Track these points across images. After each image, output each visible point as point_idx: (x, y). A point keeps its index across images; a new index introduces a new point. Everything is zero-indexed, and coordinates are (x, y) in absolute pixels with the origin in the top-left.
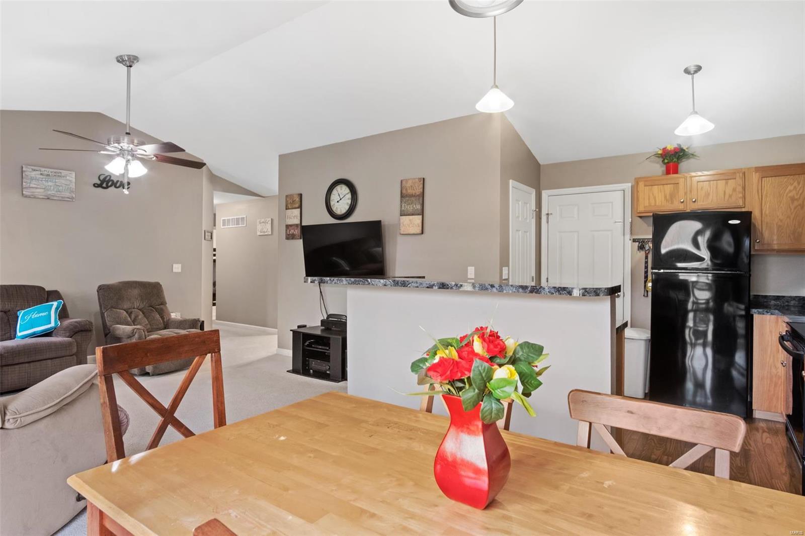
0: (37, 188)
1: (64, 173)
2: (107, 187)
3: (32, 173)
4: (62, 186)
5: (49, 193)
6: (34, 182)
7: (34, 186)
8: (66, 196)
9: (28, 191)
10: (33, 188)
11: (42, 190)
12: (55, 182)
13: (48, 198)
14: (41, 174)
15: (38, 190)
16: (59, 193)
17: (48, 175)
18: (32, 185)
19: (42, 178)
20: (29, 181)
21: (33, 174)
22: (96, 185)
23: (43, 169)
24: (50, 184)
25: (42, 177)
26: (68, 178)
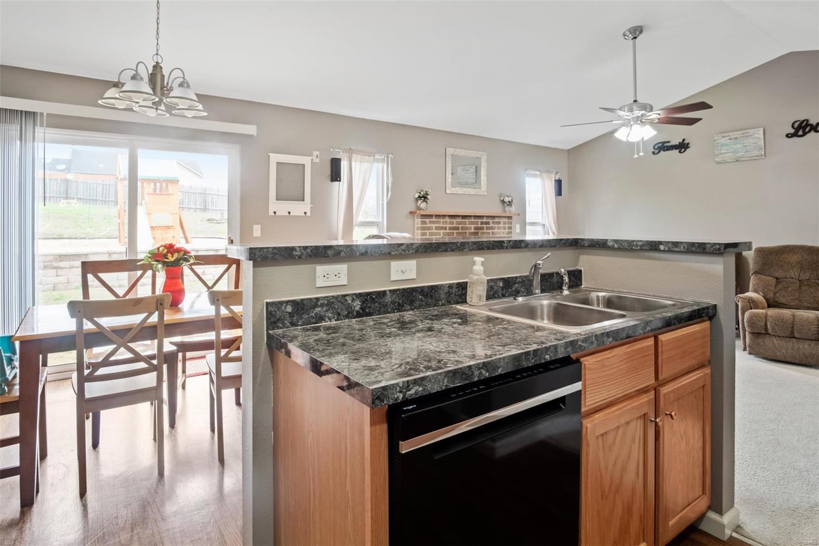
0: (726, 153)
1: (751, 131)
2: (805, 134)
3: (721, 140)
4: (750, 146)
5: (738, 155)
6: (724, 148)
7: (725, 151)
8: (754, 155)
9: (720, 157)
10: (723, 153)
11: (731, 154)
12: (744, 143)
13: (737, 161)
14: (730, 139)
15: (728, 155)
16: (747, 153)
17: (736, 138)
18: (722, 151)
19: (731, 142)
20: (719, 148)
21: (723, 141)
22: (790, 135)
23: (731, 134)
24: (739, 146)
25: (730, 141)
26: (756, 136)
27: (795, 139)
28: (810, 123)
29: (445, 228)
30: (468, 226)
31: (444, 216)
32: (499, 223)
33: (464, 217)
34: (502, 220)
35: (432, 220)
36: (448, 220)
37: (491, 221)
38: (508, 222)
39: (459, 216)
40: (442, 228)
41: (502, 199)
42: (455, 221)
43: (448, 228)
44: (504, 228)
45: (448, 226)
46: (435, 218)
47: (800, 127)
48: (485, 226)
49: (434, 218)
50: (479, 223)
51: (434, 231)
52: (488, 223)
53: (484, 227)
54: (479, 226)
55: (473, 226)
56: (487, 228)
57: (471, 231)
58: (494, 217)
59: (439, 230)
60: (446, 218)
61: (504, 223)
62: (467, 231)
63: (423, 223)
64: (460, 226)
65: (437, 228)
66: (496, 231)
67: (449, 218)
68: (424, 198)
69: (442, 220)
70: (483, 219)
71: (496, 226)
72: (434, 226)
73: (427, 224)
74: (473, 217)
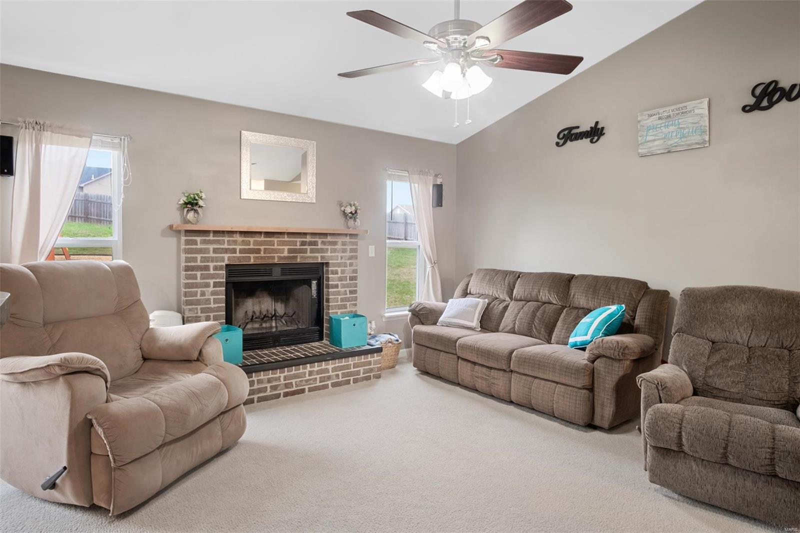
0: (654, 140)
1: (690, 105)
2: (771, 105)
3: (648, 121)
4: (688, 127)
5: (670, 142)
6: (651, 133)
7: (653, 138)
8: (694, 142)
9: (644, 147)
10: (649, 141)
11: (662, 141)
12: (679, 124)
13: (669, 152)
14: (660, 118)
15: (656, 143)
16: (683, 139)
17: (669, 116)
18: (649, 138)
19: (661, 124)
20: (645, 134)
21: (650, 122)
22: (748, 108)
23: (661, 111)
24: (672, 128)
25: (660, 121)
26: (697, 111)
27: (757, 113)
28: (780, 85)
29: (234, 251)
30: (276, 247)
31: (231, 233)
32: (335, 243)
33: (268, 234)
34: (340, 240)
35: (207, 238)
36: (239, 238)
37: (320, 241)
38: (350, 242)
39: (260, 233)
40: (226, 251)
41: (343, 209)
42: (252, 240)
43: (238, 251)
44: (344, 251)
45: (238, 247)
46: (213, 237)
47: (764, 93)
48: (309, 248)
49: (212, 235)
50: (298, 244)
51: (212, 255)
52: (315, 243)
53: (307, 249)
54: (298, 247)
55: (286, 248)
56: (312, 251)
57: (282, 255)
58: (325, 235)
59: (221, 253)
60: (234, 235)
61: (344, 244)
62: (276, 255)
63: (188, 242)
64: (262, 248)
65: (215, 251)
66: (329, 254)
67: (240, 236)
68: (192, 204)
69: (226, 239)
70: (306, 238)
71: (329, 247)
72: (211, 247)
73: (197, 245)
74: (287, 235)
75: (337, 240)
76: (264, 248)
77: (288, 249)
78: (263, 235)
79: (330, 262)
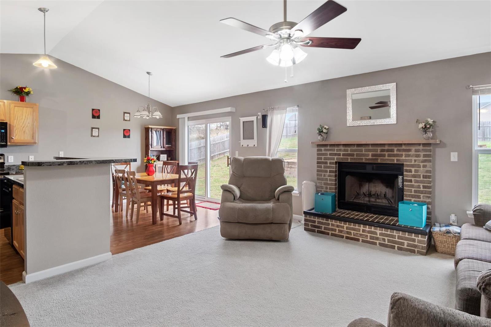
29: (339, 155)
30: (364, 153)
31: (338, 145)
32: (409, 150)
34: (413, 148)
35: (327, 148)
36: (342, 148)
37: (395, 149)
38: (423, 150)
39: (354, 145)
40: (336, 154)
42: (349, 149)
43: (341, 154)
44: (418, 156)
45: (342, 153)
46: (330, 147)
48: (386, 153)
50: (379, 151)
51: (329, 156)
52: (392, 151)
53: (385, 154)
54: (379, 153)
55: (370, 153)
56: (389, 155)
57: (368, 158)
58: (401, 145)
59: (333, 156)
60: (340, 146)
61: (416, 151)
62: (364, 157)
63: (318, 150)
64: (355, 153)
65: (330, 154)
66: (404, 158)
67: (343, 147)
69: (336, 148)
70: (385, 147)
71: (404, 153)
72: (328, 152)
73: (322, 151)
74: (371, 145)
75: (410, 148)
76: (356, 153)
77: (372, 154)
78: (355, 146)
79: (404, 163)
